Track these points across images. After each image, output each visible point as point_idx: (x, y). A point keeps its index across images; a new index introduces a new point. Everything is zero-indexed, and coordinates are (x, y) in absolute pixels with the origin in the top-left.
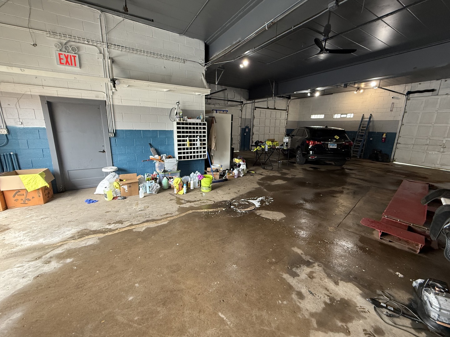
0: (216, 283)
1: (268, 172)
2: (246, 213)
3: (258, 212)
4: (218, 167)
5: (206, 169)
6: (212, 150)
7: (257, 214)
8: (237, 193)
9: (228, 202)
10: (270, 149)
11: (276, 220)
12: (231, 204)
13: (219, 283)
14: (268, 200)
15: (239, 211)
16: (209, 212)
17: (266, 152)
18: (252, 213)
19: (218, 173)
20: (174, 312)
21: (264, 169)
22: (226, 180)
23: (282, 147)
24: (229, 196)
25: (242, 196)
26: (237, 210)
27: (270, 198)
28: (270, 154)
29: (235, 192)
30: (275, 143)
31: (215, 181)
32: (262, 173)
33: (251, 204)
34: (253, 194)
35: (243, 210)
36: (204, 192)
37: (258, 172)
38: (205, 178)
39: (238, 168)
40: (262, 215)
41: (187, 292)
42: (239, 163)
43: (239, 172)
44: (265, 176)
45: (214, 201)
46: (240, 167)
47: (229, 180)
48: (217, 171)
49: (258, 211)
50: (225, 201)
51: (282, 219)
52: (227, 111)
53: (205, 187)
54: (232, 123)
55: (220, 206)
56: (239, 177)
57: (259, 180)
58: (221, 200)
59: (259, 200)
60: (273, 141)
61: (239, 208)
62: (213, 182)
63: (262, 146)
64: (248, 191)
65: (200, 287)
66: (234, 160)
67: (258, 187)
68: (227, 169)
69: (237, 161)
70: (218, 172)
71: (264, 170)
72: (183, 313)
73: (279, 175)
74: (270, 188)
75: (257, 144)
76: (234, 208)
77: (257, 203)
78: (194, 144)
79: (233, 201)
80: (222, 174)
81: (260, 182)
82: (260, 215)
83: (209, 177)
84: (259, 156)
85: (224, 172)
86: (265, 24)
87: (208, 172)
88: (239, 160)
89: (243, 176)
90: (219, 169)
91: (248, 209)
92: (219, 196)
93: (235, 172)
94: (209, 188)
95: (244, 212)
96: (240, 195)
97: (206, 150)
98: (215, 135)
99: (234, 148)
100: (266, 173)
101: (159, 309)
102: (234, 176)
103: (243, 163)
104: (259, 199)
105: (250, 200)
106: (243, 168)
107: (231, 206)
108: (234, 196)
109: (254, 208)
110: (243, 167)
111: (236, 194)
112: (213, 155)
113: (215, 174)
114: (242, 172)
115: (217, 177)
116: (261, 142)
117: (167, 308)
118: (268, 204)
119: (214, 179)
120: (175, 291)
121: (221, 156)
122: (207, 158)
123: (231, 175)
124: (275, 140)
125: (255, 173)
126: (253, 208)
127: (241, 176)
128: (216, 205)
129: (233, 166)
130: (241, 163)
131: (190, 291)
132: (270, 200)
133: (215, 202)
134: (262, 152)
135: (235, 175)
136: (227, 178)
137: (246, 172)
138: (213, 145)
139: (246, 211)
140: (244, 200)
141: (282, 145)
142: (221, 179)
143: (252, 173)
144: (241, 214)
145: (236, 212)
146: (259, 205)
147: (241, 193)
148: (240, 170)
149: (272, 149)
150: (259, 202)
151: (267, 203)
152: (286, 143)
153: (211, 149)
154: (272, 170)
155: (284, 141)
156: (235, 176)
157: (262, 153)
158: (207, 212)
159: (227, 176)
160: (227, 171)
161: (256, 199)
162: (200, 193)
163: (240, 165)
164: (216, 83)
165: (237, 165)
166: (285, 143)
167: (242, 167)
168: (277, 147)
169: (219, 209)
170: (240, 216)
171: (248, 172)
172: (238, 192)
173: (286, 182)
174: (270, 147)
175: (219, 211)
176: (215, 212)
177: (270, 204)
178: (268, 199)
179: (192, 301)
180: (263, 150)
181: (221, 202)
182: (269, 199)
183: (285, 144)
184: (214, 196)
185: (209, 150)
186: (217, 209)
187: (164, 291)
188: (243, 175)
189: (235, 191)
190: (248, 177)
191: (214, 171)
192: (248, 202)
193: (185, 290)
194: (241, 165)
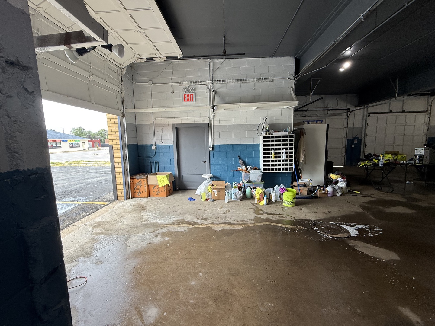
0: (270, 304)
1: (384, 194)
2: (333, 239)
3: (352, 243)
4: (306, 182)
5: (292, 183)
6: (300, 164)
7: (350, 245)
8: (327, 214)
9: (311, 222)
10: (388, 163)
11: (380, 260)
12: (315, 225)
13: (273, 305)
14: (373, 230)
15: (324, 235)
16: (285, 228)
17: (381, 167)
18: (341, 241)
19: (306, 189)
20: (221, 312)
21: (378, 189)
22: (316, 197)
23: (411, 162)
24: (315, 215)
25: (333, 219)
26: (322, 234)
27: (376, 228)
28: (389, 172)
29: (324, 213)
30: (399, 157)
31: (301, 196)
32: (372, 194)
33: (343, 230)
34: (351, 220)
35: (330, 235)
36: (286, 207)
37: (365, 193)
38: (288, 191)
39: (334, 186)
40: (356, 247)
41: (238, 300)
42: (336, 179)
43: (335, 190)
44: (375, 199)
45: (295, 218)
46: (338, 184)
47: (320, 198)
48: (305, 186)
49: (352, 241)
50: (308, 220)
51: (391, 261)
52: (322, 121)
53: (287, 201)
54: (327, 134)
55: (300, 225)
56: (334, 195)
57: (364, 203)
58: (304, 219)
59: (358, 228)
60: (394, 154)
61: (324, 232)
62: (297, 198)
63: (374, 160)
64: (343, 214)
65: (252, 300)
66: (330, 175)
67: (361, 211)
68: (318, 186)
69: (333, 176)
70: (307, 187)
71: (376, 192)
72: (228, 317)
73: (403, 200)
74: (380, 215)
75: (368, 157)
76: (318, 230)
77: (353, 231)
78: (280, 157)
79: (319, 222)
80: (312, 190)
81: (366, 205)
82: (354, 246)
83: (293, 192)
84: (369, 172)
85: (315, 188)
86: (361, 15)
87: (294, 186)
88: (336, 176)
89: (341, 195)
90: (308, 184)
91: (338, 236)
92: (302, 213)
93: (329, 189)
94: (291, 202)
95: (331, 237)
96: (330, 217)
97: (293, 163)
98: (304, 147)
100: (377, 195)
101: (210, 303)
102: (327, 194)
103: (342, 180)
104: (358, 226)
105: (343, 225)
106: (341, 186)
107: (314, 227)
108: (321, 216)
109: (347, 236)
110: (342, 184)
111: (325, 215)
112: (301, 168)
113: (302, 189)
114: (338, 191)
115: (305, 192)
116: (375, 155)
117: (216, 306)
118: (372, 235)
119: (300, 195)
120: (228, 293)
121: (313, 170)
122: (293, 171)
123: (323, 192)
124: (399, 153)
125: (361, 193)
126: (345, 235)
127: (338, 195)
128: (296, 222)
129: (328, 182)
130: (339, 179)
131: (242, 300)
132: (377, 231)
133: (295, 219)
134: (374, 167)
135: (328, 192)
136: (318, 195)
137: (346, 191)
138: (302, 158)
139: (334, 237)
140: (334, 223)
141: (412, 160)
142: (309, 196)
143: (355, 193)
144: (326, 239)
145: (320, 237)
146: (356, 235)
147: (332, 215)
148: (337, 188)
149: (391, 166)
150: (356, 230)
151: (370, 234)
152: (419, 156)
153: (299, 162)
154: (392, 192)
155: (415, 154)
156: (329, 194)
157: (374, 169)
158: (283, 227)
159: (318, 193)
160: (318, 187)
161: (354, 226)
162: (281, 206)
163: (337, 182)
164: (311, 94)
165: (334, 182)
166: (416, 156)
167: (339, 184)
168: (402, 162)
169: (298, 228)
170: (323, 242)
171: (349, 191)
172: (328, 213)
173: (415, 211)
174: (387, 162)
175: (297, 229)
176: (292, 229)
177: (374, 236)
178: (373, 228)
179: (240, 311)
180: (376, 165)
181: (302, 220)
182: (375, 230)
183: (418, 158)
184: (295, 212)
185: (297, 163)
186: (295, 227)
187: (219, 289)
188: (340, 194)
189: (324, 211)
190: (350, 198)
191: (301, 185)
192: (340, 227)
193: (237, 296)
194: (339, 182)
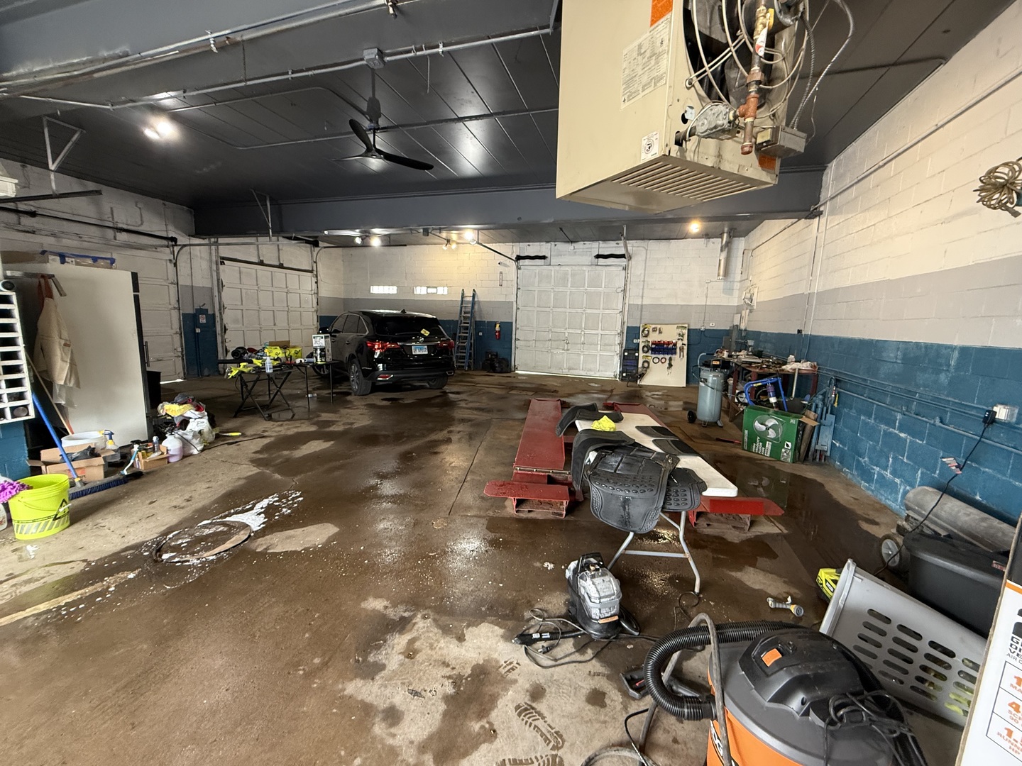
1: (282, 425)
2: (220, 560)
3: (260, 545)
4: (94, 441)
5: (35, 455)
6: (57, 390)
7: (257, 550)
8: (183, 508)
9: (147, 546)
10: (280, 366)
11: (315, 547)
12: (160, 551)
14: (288, 501)
15: (195, 561)
16: (60, 608)
17: (268, 375)
18: (240, 553)
19: (100, 461)
21: (270, 418)
22: (137, 475)
23: (311, 360)
24: (152, 525)
25: (202, 513)
26: (188, 561)
27: (292, 494)
28: (282, 380)
29: (175, 507)
30: (293, 351)
31: (84, 488)
32: (264, 431)
33: (234, 527)
34: (238, 498)
35: (208, 553)
36: (31, 542)
37: (250, 431)
38: (29, 488)
39: (181, 432)
40: (273, 548)
42: (181, 415)
43: (185, 443)
44: (272, 439)
45: (84, 561)
46: (189, 428)
47: (148, 473)
48: (92, 453)
49: (260, 540)
50: (137, 547)
51: (330, 540)
53: (34, 521)
54: (137, 299)
55: (111, 572)
56: (185, 455)
57: (254, 453)
58: (118, 549)
59: (262, 508)
60: (285, 346)
61: (192, 554)
62: (74, 496)
63: (254, 360)
64: (223, 491)
66: (163, 406)
67: (255, 472)
68: (138, 442)
69: (171, 409)
70: (98, 456)
71: (269, 424)
73: (313, 428)
74: (290, 468)
75: (239, 355)
76: (174, 557)
77: (254, 519)
79: (171, 536)
80: (118, 459)
81: (261, 456)
82: (267, 549)
83: (51, 483)
85: (125, 451)
86: (207, 34)
87: (47, 464)
88: (181, 407)
89: (202, 451)
90: (100, 445)
91: (228, 545)
92: (106, 535)
93: (171, 443)
94: (55, 519)
95: (214, 557)
96: (194, 512)
97: (27, 388)
98: (65, 334)
99: (159, 373)
100: (275, 430)
102: (167, 458)
103: (197, 413)
104: (259, 506)
105: (230, 515)
106: (197, 429)
107: (160, 556)
108: (172, 519)
109: (246, 537)
110: (199, 423)
111: (178, 512)
112: (63, 403)
113: (82, 466)
114: (195, 442)
115: (95, 472)
116: (251, 350)
118: (289, 511)
119: (78, 485)
121: (106, 401)
122: (32, 415)
123: (154, 456)
124: (291, 344)
125: (243, 435)
126: (242, 536)
127: (195, 452)
128: (95, 572)
129: (159, 427)
130: (188, 414)
132: (293, 499)
133: (89, 564)
134: (257, 376)
135: (170, 453)
136: (141, 466)
137: (211, 438)
138: (62, 370)
139: (219, 553)
140: (209, 521)
141: (311, 356)
142: (112, 478)
143: (232, 436)
144: (203, 568)
145: (184, 570)
146: (263, 523)
147: (198, 504)
148: (189, 437)
149: (285, 367)
150: (259, 514)
151: (284, 510)
152: (320, 350)
153: (50, 385)
154: (292, 419)
155: (314, 345)
156: (173, 456)
157: (258, 380)
158: (49, 611)
159: (139, 461)
160: (136, 447)
161: (252, 509)
162: (8, 548)
163: (185, 423)
164: (52, 167)
165: (177, 422)
166: (316, 349)
167: (193, 426)
168: (298, 361)
169: (111, 583)
170: (200, 577)
171: (217, 436)
172: (185, 504)
173: (332, 442)
174: (278, 362)
175: (109, 587)
176: (90, 599)
177: (295, 511)
178: (286, 497)
180: (260, 370)
181: (116, 555)
182: (290, 498)
183: (319, 352)
184: (80, 544)
185: (43, 387)
186: (100, 584)
188: (200, 448)
189: (174, 504)
190: (221, 451)
191: (74, 456)
192: (224, 524)
194: (191, 420)
